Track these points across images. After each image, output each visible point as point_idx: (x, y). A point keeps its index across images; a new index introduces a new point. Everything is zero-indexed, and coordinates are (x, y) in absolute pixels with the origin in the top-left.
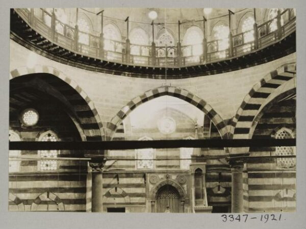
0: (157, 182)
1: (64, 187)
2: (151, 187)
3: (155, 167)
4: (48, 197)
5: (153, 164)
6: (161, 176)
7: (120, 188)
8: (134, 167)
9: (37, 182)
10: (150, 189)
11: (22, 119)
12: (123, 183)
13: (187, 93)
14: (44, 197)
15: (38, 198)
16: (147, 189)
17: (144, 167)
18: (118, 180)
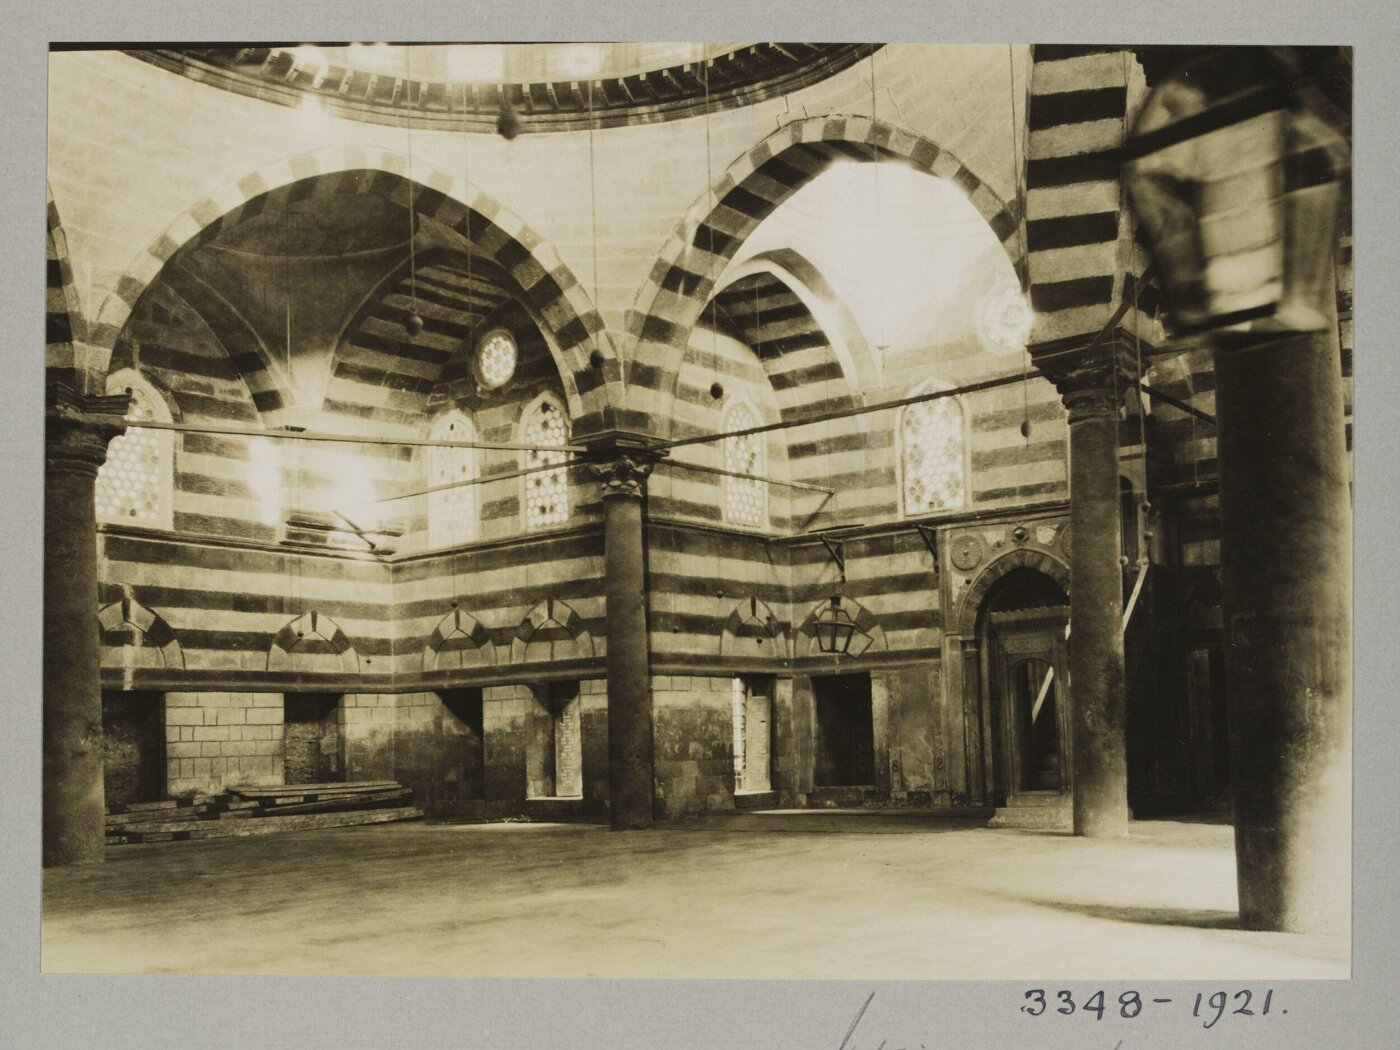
0: (980, 561)
1: (590, 576)
2: (957, 582)
3: (970, 498)
4: (550, 616)
5: (961, 492)
6: (994, 535)
7: (851, 597)
8: (892, 509)
9: (522, 568)
10: (955, 592)
11: (478, 370)
12: (858, 577)
13: (867, 125)
14: (541, 616)
15: (527, 621)
16: (946, 593)
17: (931, 504)
18: (842, 568)
